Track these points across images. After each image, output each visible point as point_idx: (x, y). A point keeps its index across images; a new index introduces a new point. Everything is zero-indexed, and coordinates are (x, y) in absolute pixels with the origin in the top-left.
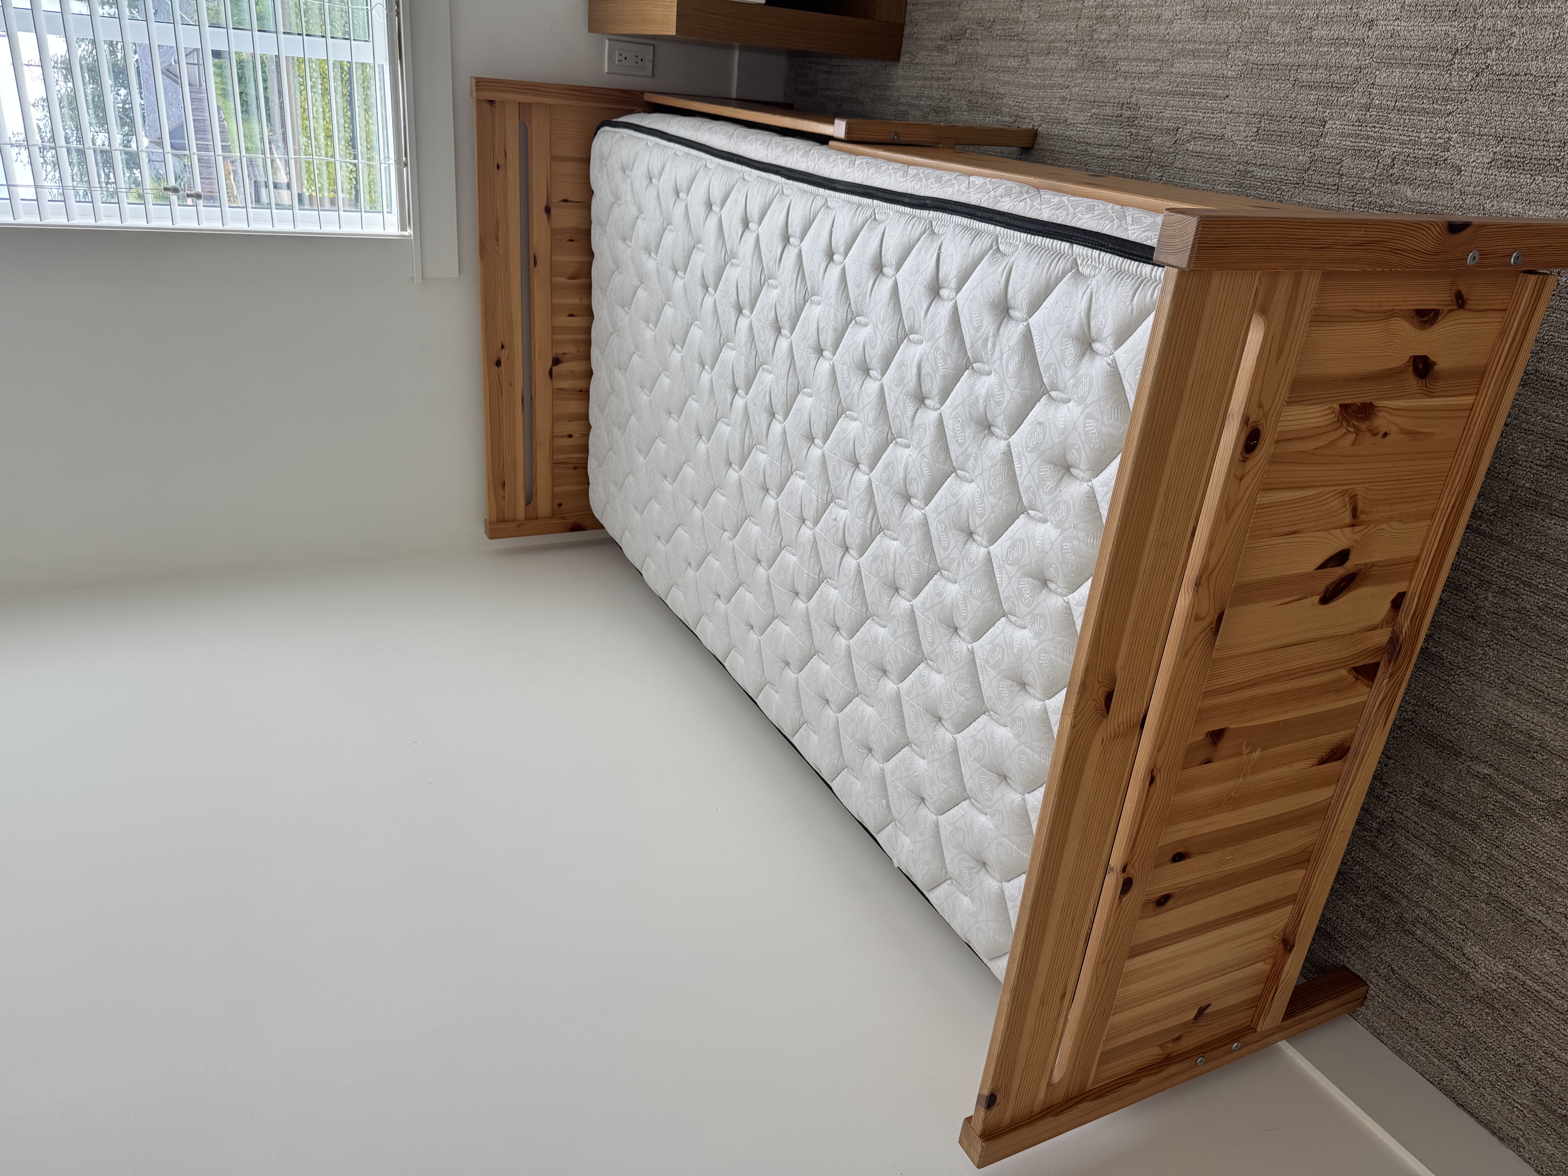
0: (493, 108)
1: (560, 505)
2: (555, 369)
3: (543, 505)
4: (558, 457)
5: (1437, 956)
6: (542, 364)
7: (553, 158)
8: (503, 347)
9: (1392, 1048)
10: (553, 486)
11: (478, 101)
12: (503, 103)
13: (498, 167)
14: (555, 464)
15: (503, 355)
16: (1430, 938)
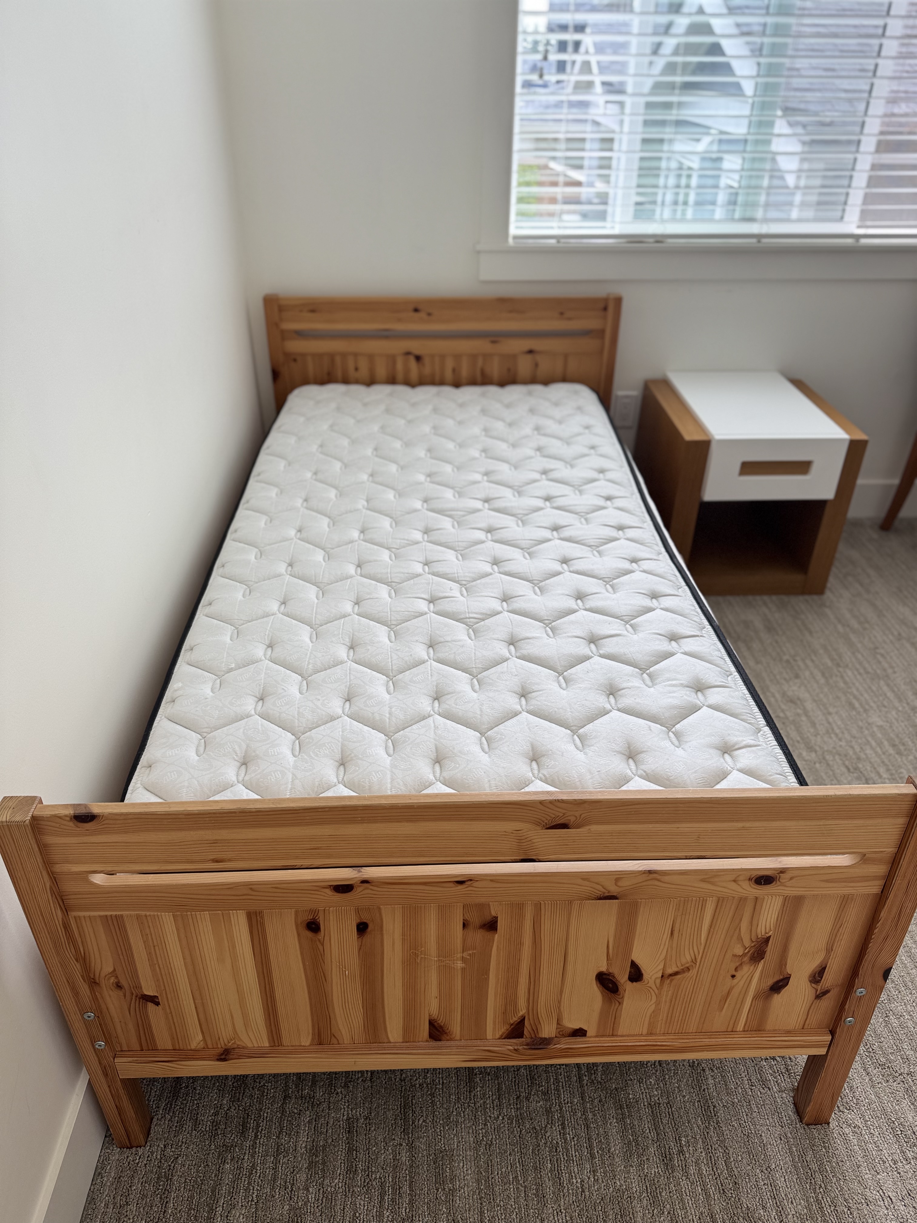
0: (602, 310)
1: (295, 360)
2: (412, 357)
3: (295, 346)
4: (338, 360)
5: (213, 1191)
6: (416, 347)
7: (564, 356)
8: (429, 314)
9: (91, 1191)
10: (312, 354)
11: (607, 299)
12: (605, 317)
13: (562, 314)
14: (332, 356)
15: (422, 315)
16: (227, 1179)
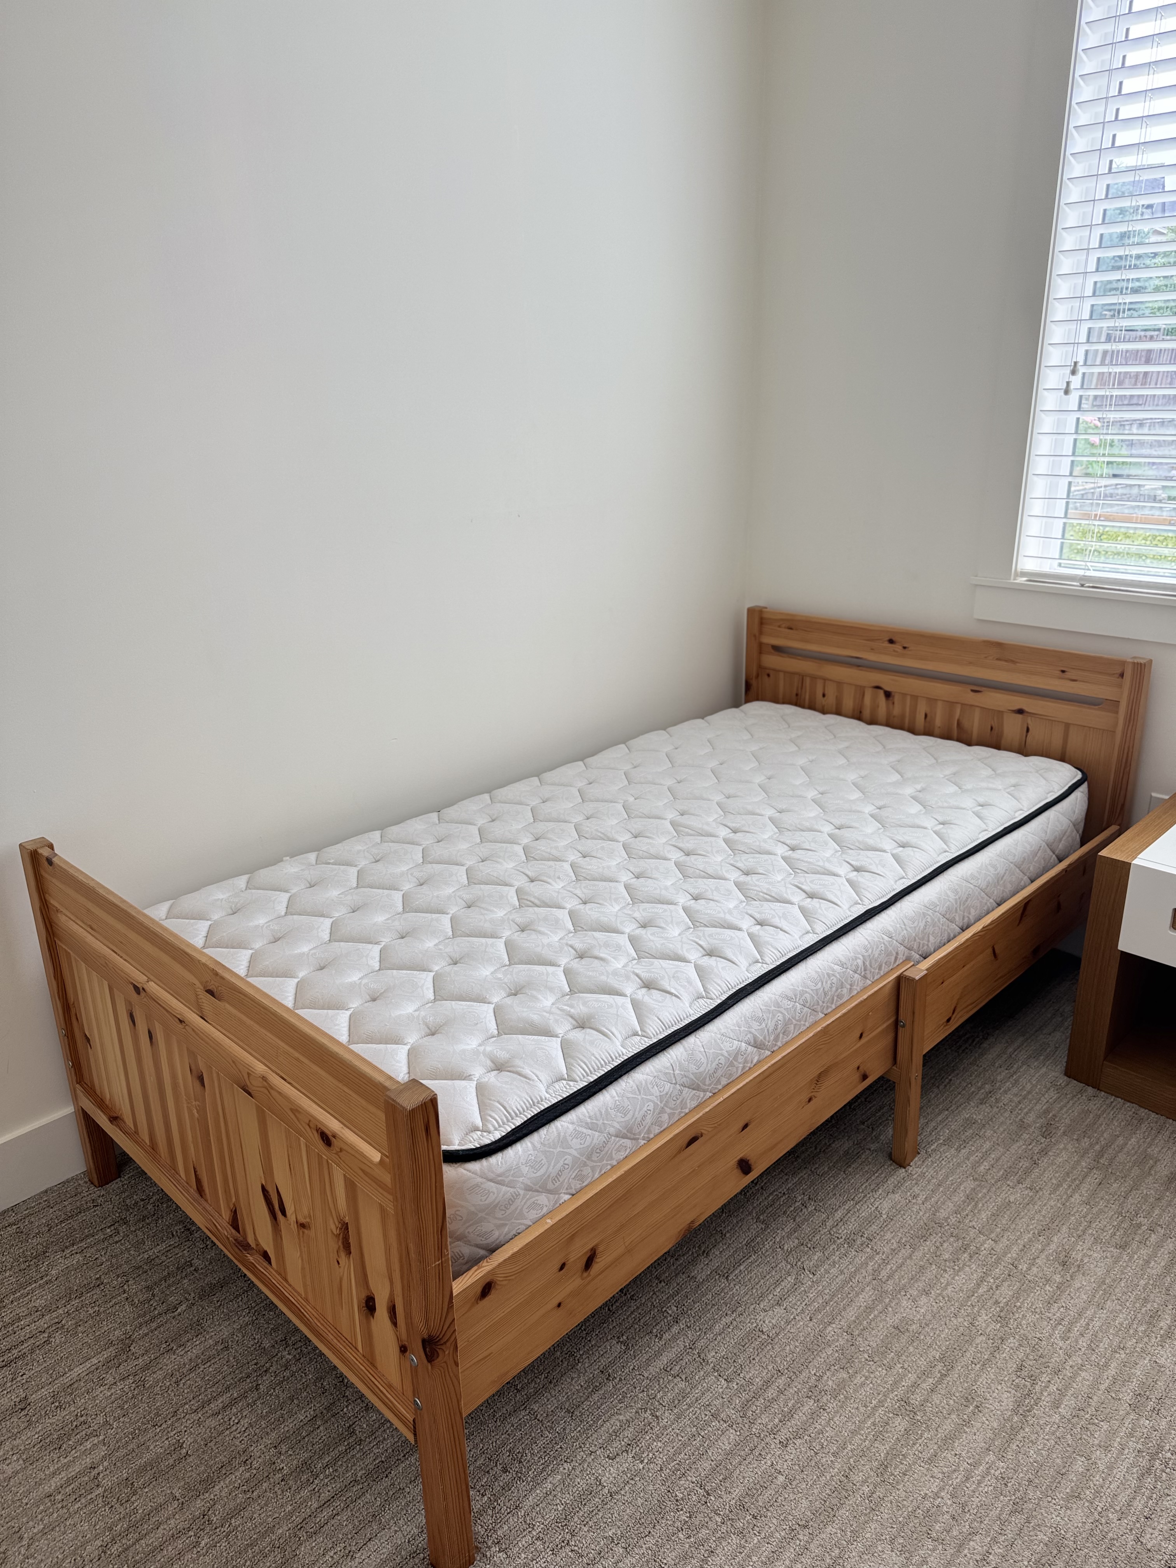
0: (1118, 676)
1: (769, 675)
2: (881, 693)
3: (771, 661)
4: (808, 681)
6: (888, 682)
7: (1067, 726)
8: (905, 648)
10: (785, 672)
11: (1123, 663)
12: (1120, 686)
13: (1063, 671)
14: (802, 677)
15: (897, 648)
